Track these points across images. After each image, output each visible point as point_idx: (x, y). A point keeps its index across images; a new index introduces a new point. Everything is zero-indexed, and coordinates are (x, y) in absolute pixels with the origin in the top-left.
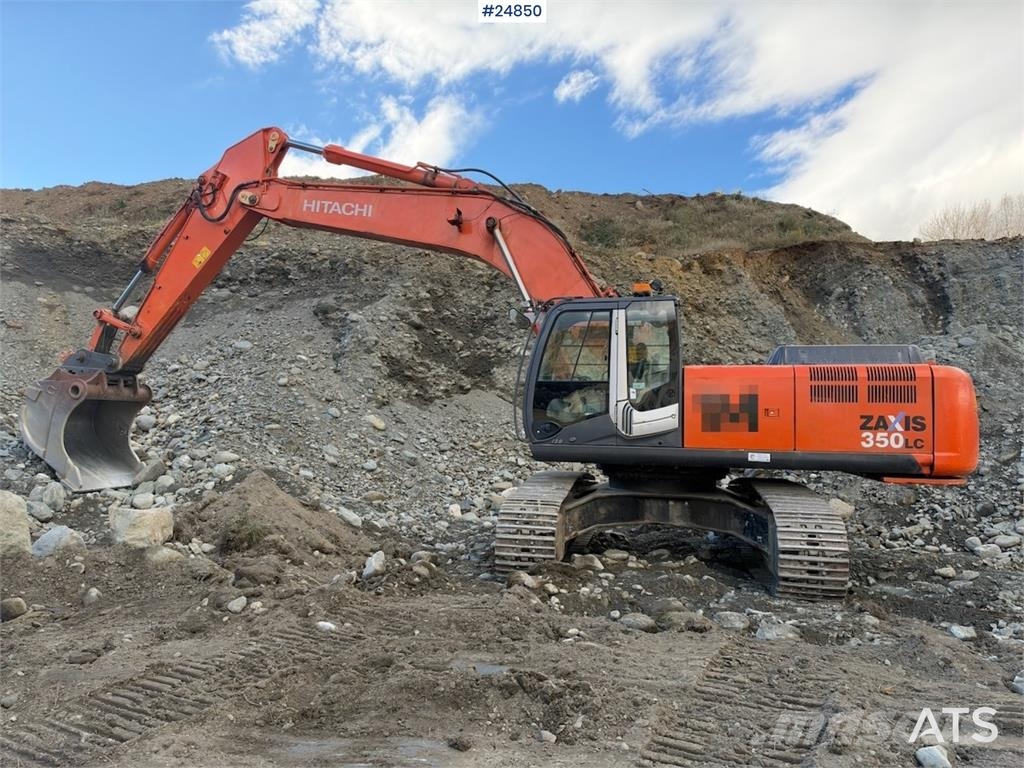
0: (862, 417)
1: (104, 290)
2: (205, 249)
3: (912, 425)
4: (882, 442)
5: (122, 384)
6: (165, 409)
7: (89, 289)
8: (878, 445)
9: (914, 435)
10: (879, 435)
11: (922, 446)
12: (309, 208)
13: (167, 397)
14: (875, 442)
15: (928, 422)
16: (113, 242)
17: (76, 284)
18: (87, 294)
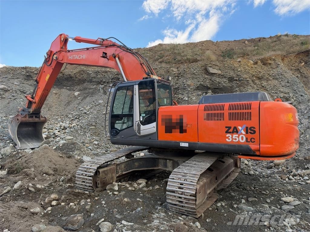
0: (226, 127)
1: (72, 88)
2: (48, 75)
3: (249, 131)
4: (236, 139)
5: (34, 117)
6: (73, 122)
7: (68, 88)
8: (234, 140)
9: (250, 136)
10: (234, 136)
11: (254, 142)
12: (70, 58)
13: (77, 118)
14: (232, 139)
15: (257, 130)
16: (75, 74)
17: (65, 86)
18: (67, 89)
